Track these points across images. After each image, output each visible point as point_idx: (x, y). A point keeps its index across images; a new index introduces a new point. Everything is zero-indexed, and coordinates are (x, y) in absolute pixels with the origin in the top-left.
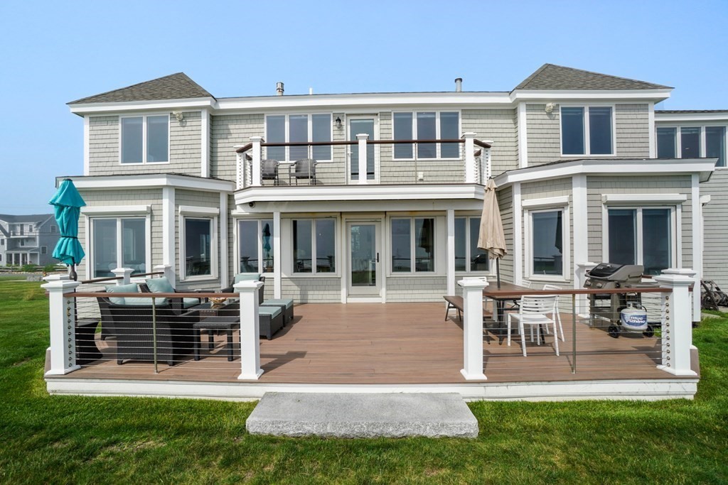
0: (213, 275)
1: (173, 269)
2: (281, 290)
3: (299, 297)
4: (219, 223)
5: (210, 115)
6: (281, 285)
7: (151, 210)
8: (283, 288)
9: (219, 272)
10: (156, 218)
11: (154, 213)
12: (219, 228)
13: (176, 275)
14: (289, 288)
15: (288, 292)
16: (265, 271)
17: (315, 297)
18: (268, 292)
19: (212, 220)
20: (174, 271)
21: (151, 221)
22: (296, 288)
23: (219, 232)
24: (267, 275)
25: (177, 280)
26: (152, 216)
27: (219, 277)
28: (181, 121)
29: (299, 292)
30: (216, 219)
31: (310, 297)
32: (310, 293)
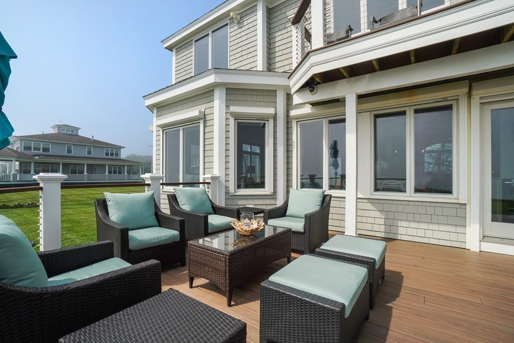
0: (268, 190)
1: (223, 179)
2: (357, 216)
3: (382, 228)
4: (275, 126)
5: (267, 7)
6: (357, 209)
7: (205, 115)
8: (360, 213)
9: (275, 187)
10: (208, 123)
11: (208, 118)
12: (275, 132)
13: (226, 187)
14: (366, 213)
15: (364, 220)
16: (332, 187)
17: (411, 232)
18: (335, 217)
19: (267, 123)
20: (224, 182)
21: (205, 127)
22: (378, 214)
23: (275, 138)
24: (335, 193)
25: (227, 193)
26: (205, 122)
27: (275, 192)
28: (239, 23)
29: (382, 221)
30: (271, 122)
31: (401, 230)
32: (400, 224)
